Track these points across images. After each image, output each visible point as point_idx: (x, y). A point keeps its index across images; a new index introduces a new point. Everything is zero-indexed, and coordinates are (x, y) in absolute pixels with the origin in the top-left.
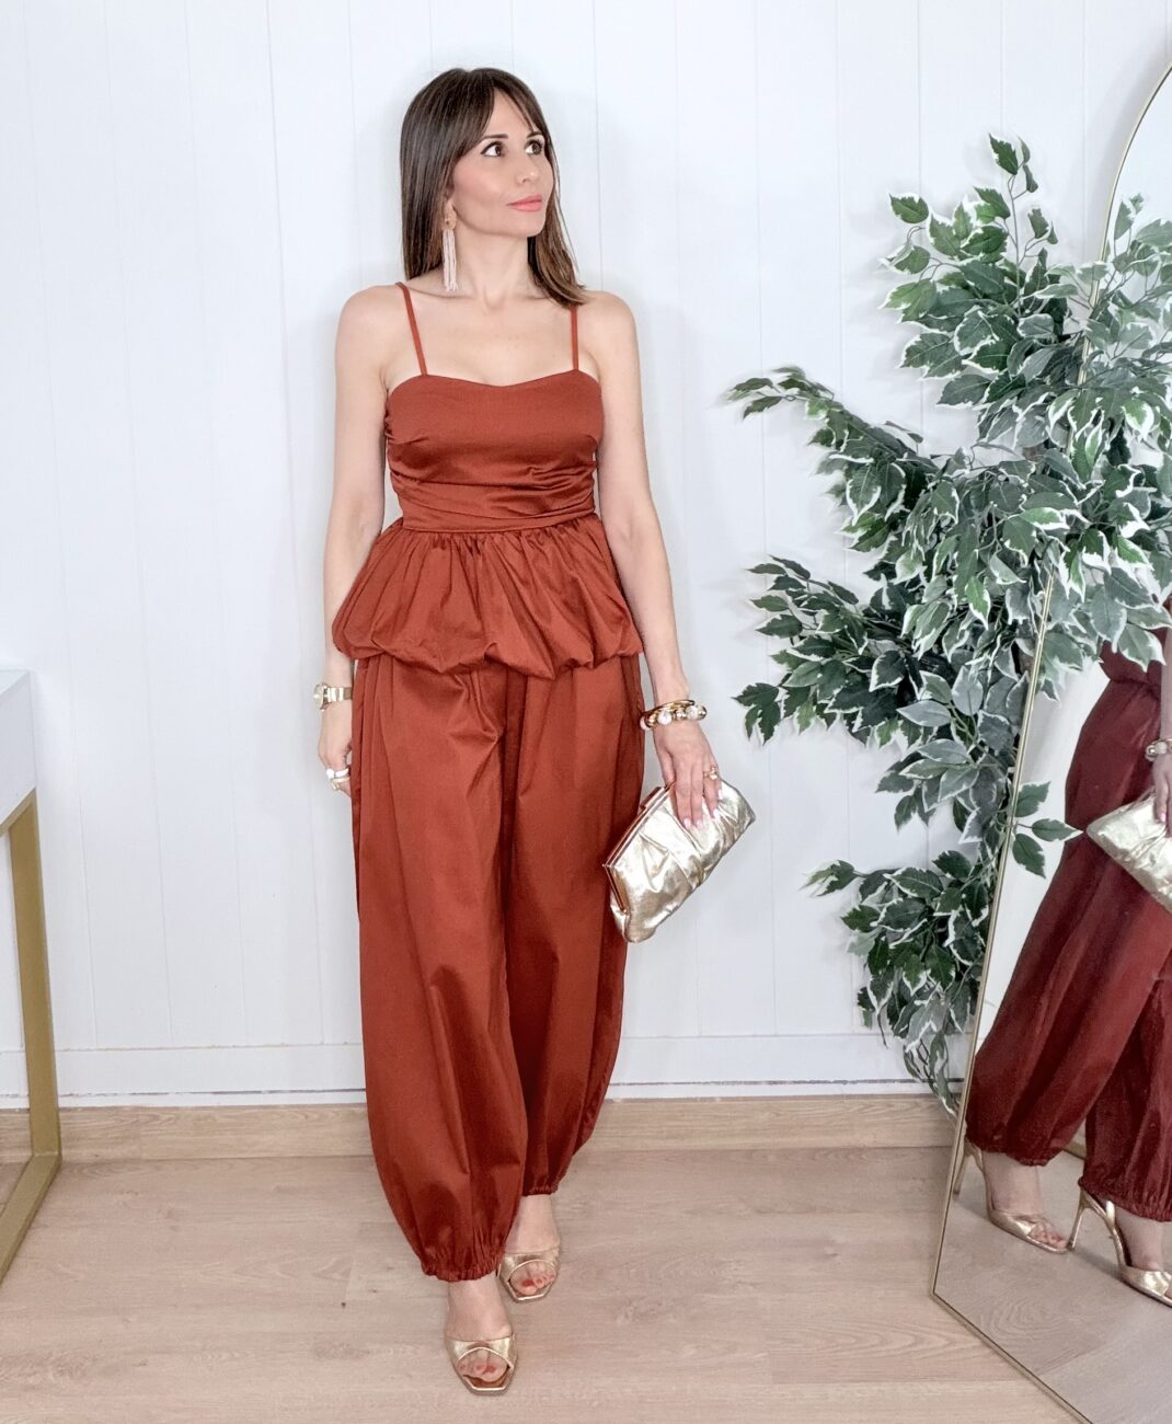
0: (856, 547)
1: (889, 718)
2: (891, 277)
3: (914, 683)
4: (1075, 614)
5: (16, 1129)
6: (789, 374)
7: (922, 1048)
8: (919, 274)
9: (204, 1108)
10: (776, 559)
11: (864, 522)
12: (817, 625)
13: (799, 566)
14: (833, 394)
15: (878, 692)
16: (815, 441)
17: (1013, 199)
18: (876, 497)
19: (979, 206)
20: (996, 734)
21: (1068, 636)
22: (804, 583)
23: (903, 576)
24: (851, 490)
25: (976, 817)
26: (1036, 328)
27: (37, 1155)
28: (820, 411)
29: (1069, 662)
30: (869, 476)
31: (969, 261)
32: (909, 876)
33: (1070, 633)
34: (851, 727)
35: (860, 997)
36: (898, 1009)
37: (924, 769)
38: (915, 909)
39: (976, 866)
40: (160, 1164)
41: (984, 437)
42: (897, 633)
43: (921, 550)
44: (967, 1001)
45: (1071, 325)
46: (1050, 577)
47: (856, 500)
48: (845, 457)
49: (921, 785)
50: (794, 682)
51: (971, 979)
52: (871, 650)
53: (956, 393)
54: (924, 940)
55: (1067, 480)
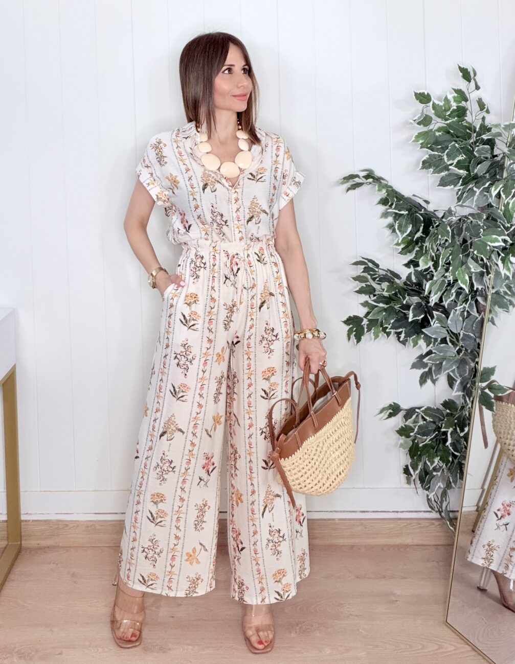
0: (400, 253)
1: (417, 334)
2: (415, 128)
3: (429, 317)
4: (505, 285)
6: (367, 172)
7: (435, 496)
8: (428, 127)
9: (90, 521)
10: (363, 258)
11: (403, 242)
12: (384, 290)
13: (374, 261)
14: (388, 182)
15: (412, 322)
16: (379, 203)
17: (469, 94)
18: (410, 229)
19: (454, 96)
20: (468, 342)
21: (502, 296)
22: (377, 270)
23: (423, 266)
24: (398, 226)
25: (460, 382)
26: (483, 151)
27: (10, 544)
28: (383, 190)
29: (503, 308)
30: (406, 219)
31: (450, 121)
32: (428, 411)
33: (502, 294)
34: (399, 338)
35: (404, 469)
36: (424, 476)
37: (435, 358)
38: (432, 427)
39: (461, 407)
40: (68, 549)
41: (460, 202)
42: (421, 294)
43: (433, 254)
44: (457, 473)
45: (498, 150)
46: (493, 268)
47: (400, 231)
48: (394, 211)
49: (432, 366)
50: (371, 316)
51: (459, 462)
52: (409, 302)
53: (445, 181)
54: (436, 442)
55: (500, 222)
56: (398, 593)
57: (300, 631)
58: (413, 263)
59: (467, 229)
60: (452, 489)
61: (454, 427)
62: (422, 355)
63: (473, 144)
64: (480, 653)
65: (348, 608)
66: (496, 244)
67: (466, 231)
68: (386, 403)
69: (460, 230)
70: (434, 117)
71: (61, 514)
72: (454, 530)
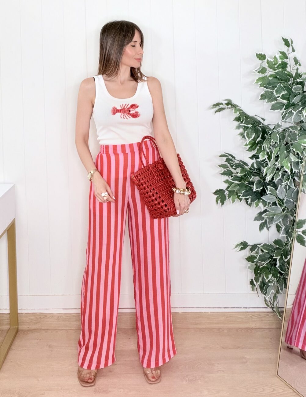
0: (248, 150)
1: (258, 199)
2: (256, 75)
3: (266, 189)
5: (6, 320)
6: (227, 101)
7: (270, 298)
8: (264, 74)
9: (60, 314)
10: (226, 153)
11: (250, 143)
12: (238, 173)
13: (232, 155)
14: (240, 107)
15: (255, 192)
16: (235, 120)
17: (289, 54)
18: (253, 136)
19: (280, 56)
20: (289, 204)
23: (261, 159)
24: (246, 134)
25: (284, 229)
26: (297, 89)
27: (11, 327)
28: (238, 112)
30: (251, 130)
31: (278, 71)
32: (265, 246)
34: (247, 202)
35: (251, 282)
36: (263, 286)
37: (269, 214)
38: (267, 256)
39: (285, 243)
40: (47, 330)
41: (284, 119)
42: (261, 175)
44: (283, 284)
47: (248, 137)
48: (244, 125)
49: (267, 219)
50: (230, 189)
51: (284, 277)
52: (253, 180)
53: (275, 107)
54: (270, 265)
56: (248, 357)
57: (188, 381)
58: (256, 157)
59: (289, 136)
60: (280, 294)
61: (281, 256)
62: (261, 212)
63: (291, 84)
65: (217, 366)
67: (287, 137)
68: (239, 241)
69: (284, 137)
70: (267, 68)
71: (42, 309)
72: (281, 319)
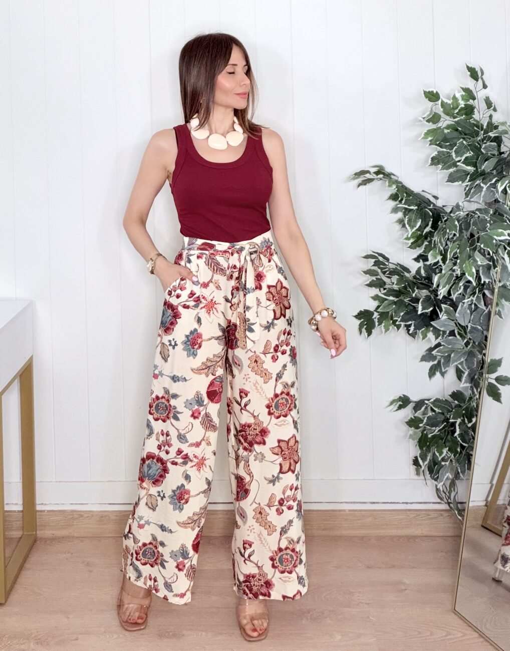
0: (410, 247)
1: (426, 326)
2: (423, 125)
3: (438, 310)
5: (16, 521)
6: (378, 168)
7: (444, 486)
8: (436, 124)
9: (104, 512)
10: (374, 252)
11: (413, 236)
12: (393, 283)
13: (385, 255)
14: (398, 177)
15: (421, 315)
16: (390, 198)
17: (477, 92)
18: (419, 224)
19: (462, 95)
20: (476, 335)
21: (508, 289)
23: (432, 261)
24: (408, 221)
25: (468, 374)
26: (490, 148)
28: (394, 185)
30: (415, 214)
31: (459, 119)
32: (437, 402)
33: (509, 287)
34: (408, 331)
35: (414, 461)
36: (433, 467)
37: (443, 351)
38: (440, 418)
39: (469, 398)
40: (83, 539)
41: (467, 197)
42: (430, 287)
43: (442, 248)
44: (465, 463)
45: (505, 147)
46: (500, 262)
47: (410, 226)
48: (404, 206)
49: (441, 359)
50: (381, 309)
52: (418, 295)
53: (454, 177)
54: (445, 433)
55: (506, 217)
56: (407, 582)
57: (311, 619)
59: (475, 224)
60: (461, 480)
62: (431, 347)
63: (480, 141)
64: (487, 639)
65: (358, 596)
66: (502, 238)
67: (473, 226)
68: (396, 396)
69: (468, 226)
70: (442, 115)
71: (76, 504)
72: (462, 520)
